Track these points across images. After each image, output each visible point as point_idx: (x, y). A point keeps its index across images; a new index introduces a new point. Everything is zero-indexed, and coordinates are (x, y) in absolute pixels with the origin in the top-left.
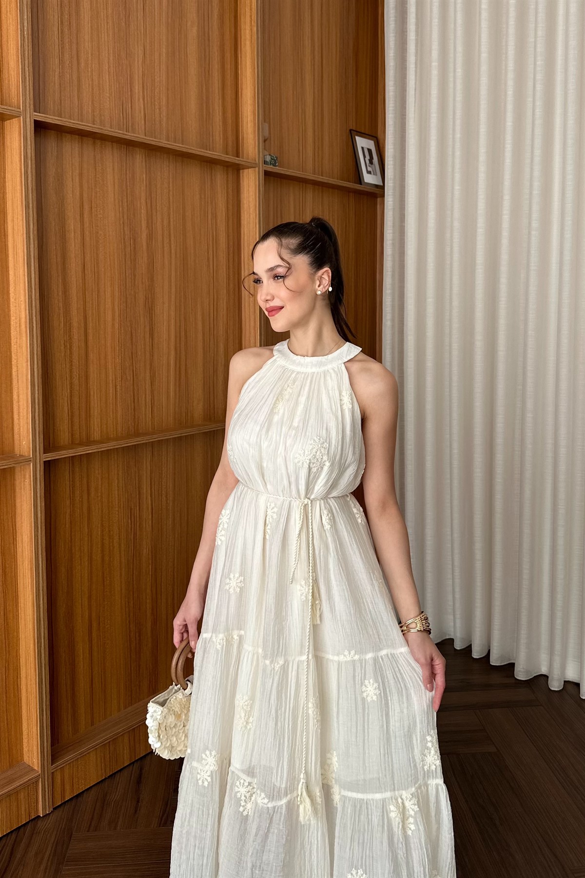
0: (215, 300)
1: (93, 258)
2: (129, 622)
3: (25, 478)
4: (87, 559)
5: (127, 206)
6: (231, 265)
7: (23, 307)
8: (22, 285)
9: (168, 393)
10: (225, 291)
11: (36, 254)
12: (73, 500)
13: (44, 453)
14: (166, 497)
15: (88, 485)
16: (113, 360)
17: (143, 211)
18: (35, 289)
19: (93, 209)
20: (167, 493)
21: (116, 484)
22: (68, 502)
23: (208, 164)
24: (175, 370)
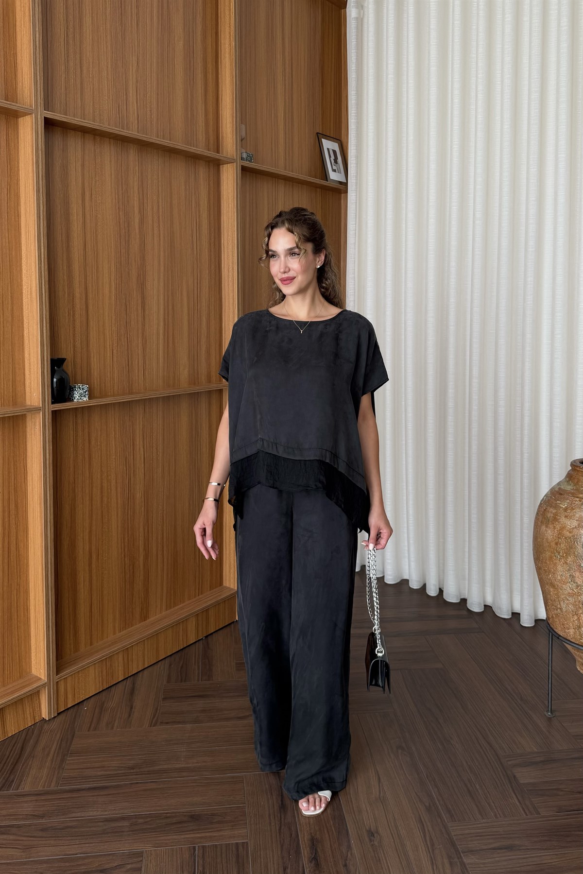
0: (198, 279)
1: (92, 238)
2: (124, 556)
3: (35, 425)
4: (88, 499)
5: (122, 193)
6: (213, 250)
7: (33, 277)
8: (33, 258)
9: (158, 359)
10: (207, 272)
11: (45, 232)
12: (76, 447)
13: (52, 404)
14: (157, 449)
15: (89, 435)
16: (111, 328)
17: (135, 198)
18: (44, 262)
19: (93, 196)
20: (157, 446)
21: (113, 436)
22: (72, 449)
23: (193, 159)
24: (164, 339)
